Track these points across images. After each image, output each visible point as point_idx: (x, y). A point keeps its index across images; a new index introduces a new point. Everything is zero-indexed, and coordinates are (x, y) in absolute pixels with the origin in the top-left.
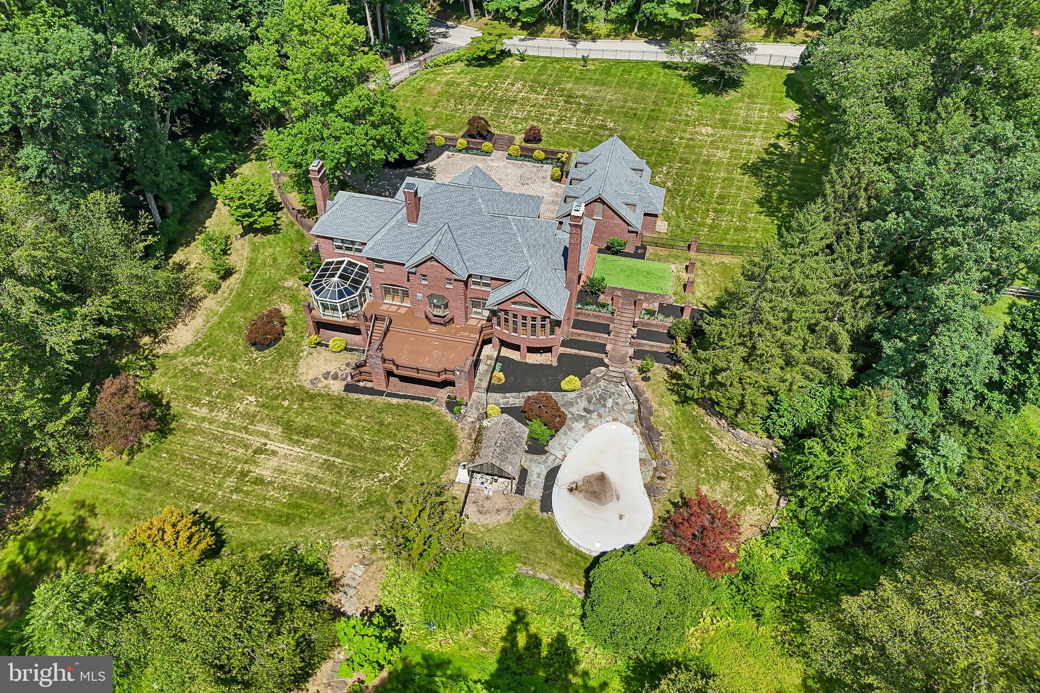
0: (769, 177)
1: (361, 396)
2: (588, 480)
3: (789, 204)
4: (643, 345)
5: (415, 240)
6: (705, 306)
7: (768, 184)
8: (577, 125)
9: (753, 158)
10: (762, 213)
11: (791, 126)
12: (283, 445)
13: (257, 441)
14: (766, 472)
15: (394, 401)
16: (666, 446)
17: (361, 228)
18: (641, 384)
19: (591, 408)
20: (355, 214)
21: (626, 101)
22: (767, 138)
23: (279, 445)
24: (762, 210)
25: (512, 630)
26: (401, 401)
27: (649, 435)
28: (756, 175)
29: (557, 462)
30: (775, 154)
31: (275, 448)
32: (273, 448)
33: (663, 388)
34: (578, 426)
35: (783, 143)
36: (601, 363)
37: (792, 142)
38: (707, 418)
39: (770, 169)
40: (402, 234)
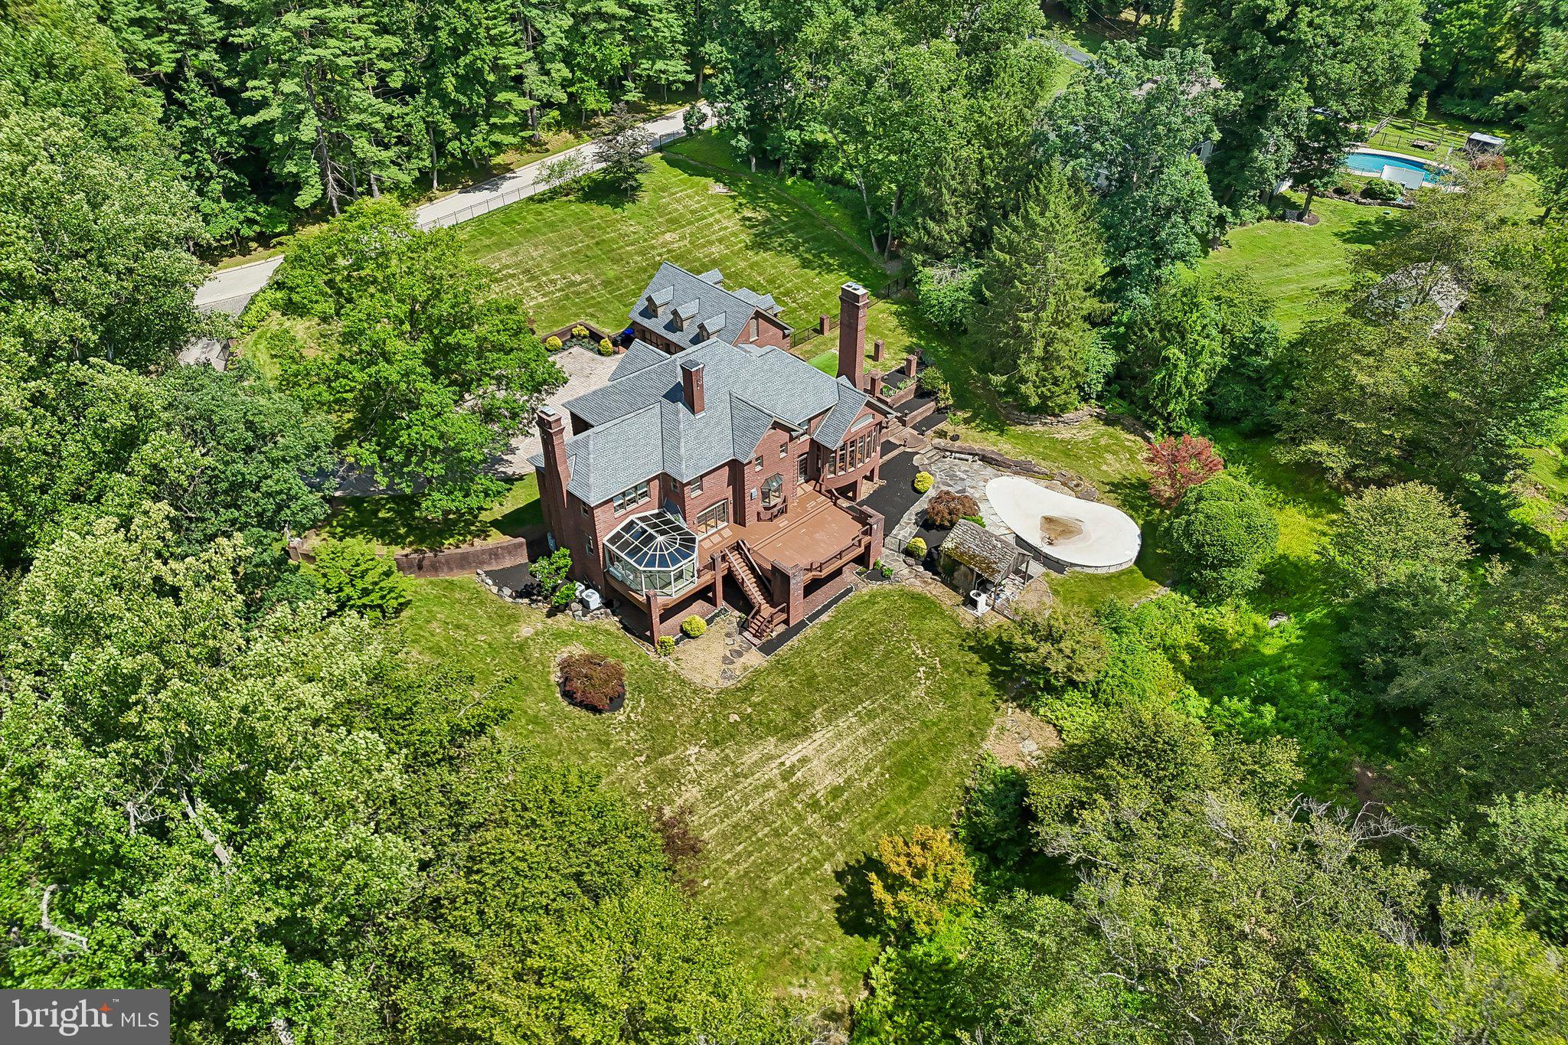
1: (789, 643)
2: (1046, 529)
4: (915, 417)
5: (718, 429)
7: (789, 250)
9: (745, 238)
11: (732, 197)
12: (800, 747)
13: (772, 771)
14: (1111, 429)
15: (824, 618)
16: (1044, 466)
17: (642, 461)
18: (958, 443)
19: (958, 488)
20: (619, 450)
23: (795, 750)
25: (1173, 659)
26: (830, 612)
27: (1024, 469)
31: (798, 757)
32: (794, 759)
33: (976, 434)
37: (754, 209)
38: (1031, 428)
40: (701, 431)
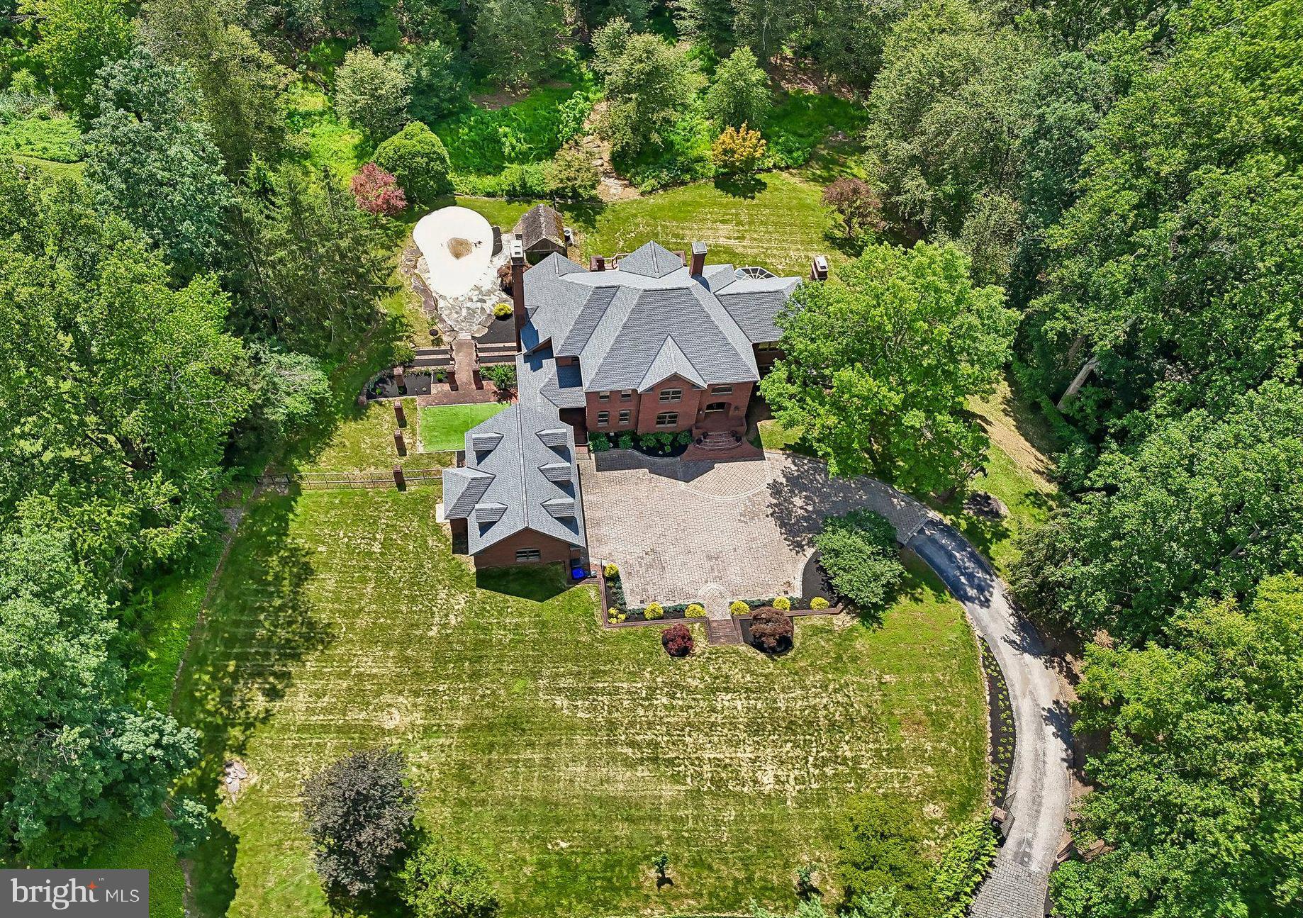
0: (290, 624)
2: (469, 251)
3: (267, 573)
6: (380, 404)
7: (294, 609)
8: (617, 691)
9: (311, 662)
10: (307, 553)
11: (240, 750)
19: (479, 305)
21: (547, 763)
22: (287, 712)
24: (307, 559)
28: (311, 625)
29: (495, 259)
30: (274, 674)
33: (417, 328)
34: (487, 286)
35: (260, 703)
36: (480, 340)
37: (242, 708)
39: (288, 641)
